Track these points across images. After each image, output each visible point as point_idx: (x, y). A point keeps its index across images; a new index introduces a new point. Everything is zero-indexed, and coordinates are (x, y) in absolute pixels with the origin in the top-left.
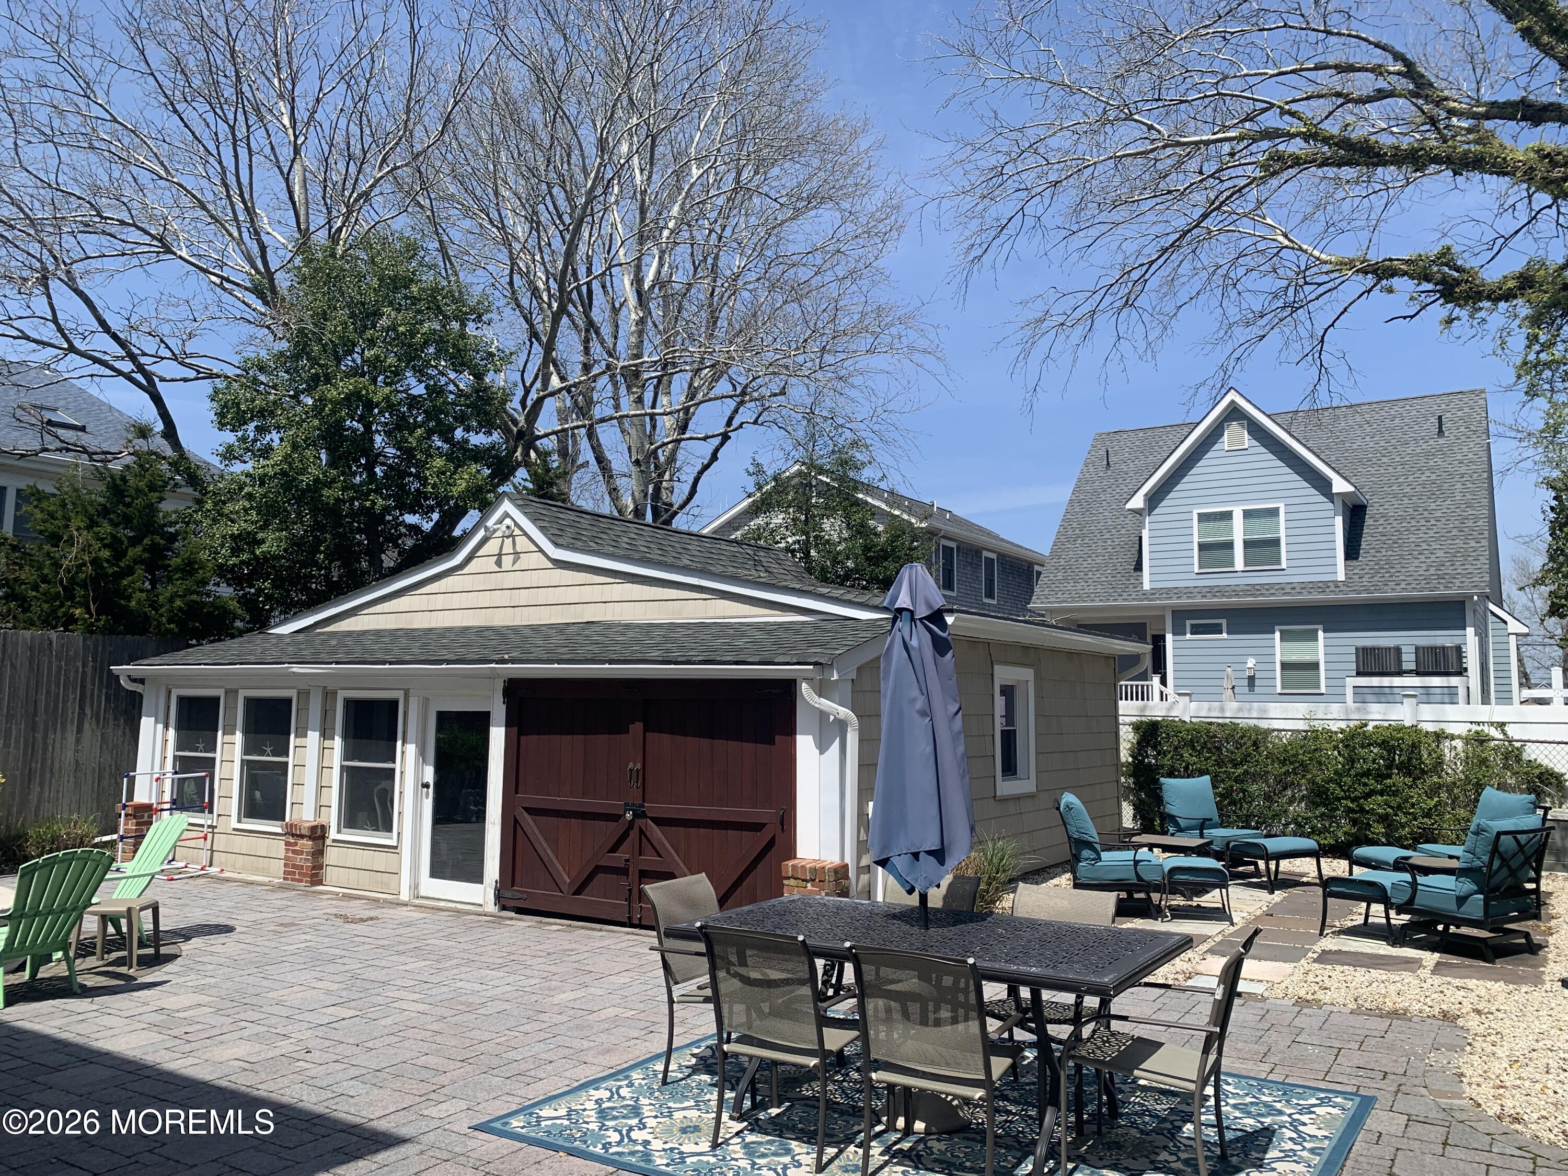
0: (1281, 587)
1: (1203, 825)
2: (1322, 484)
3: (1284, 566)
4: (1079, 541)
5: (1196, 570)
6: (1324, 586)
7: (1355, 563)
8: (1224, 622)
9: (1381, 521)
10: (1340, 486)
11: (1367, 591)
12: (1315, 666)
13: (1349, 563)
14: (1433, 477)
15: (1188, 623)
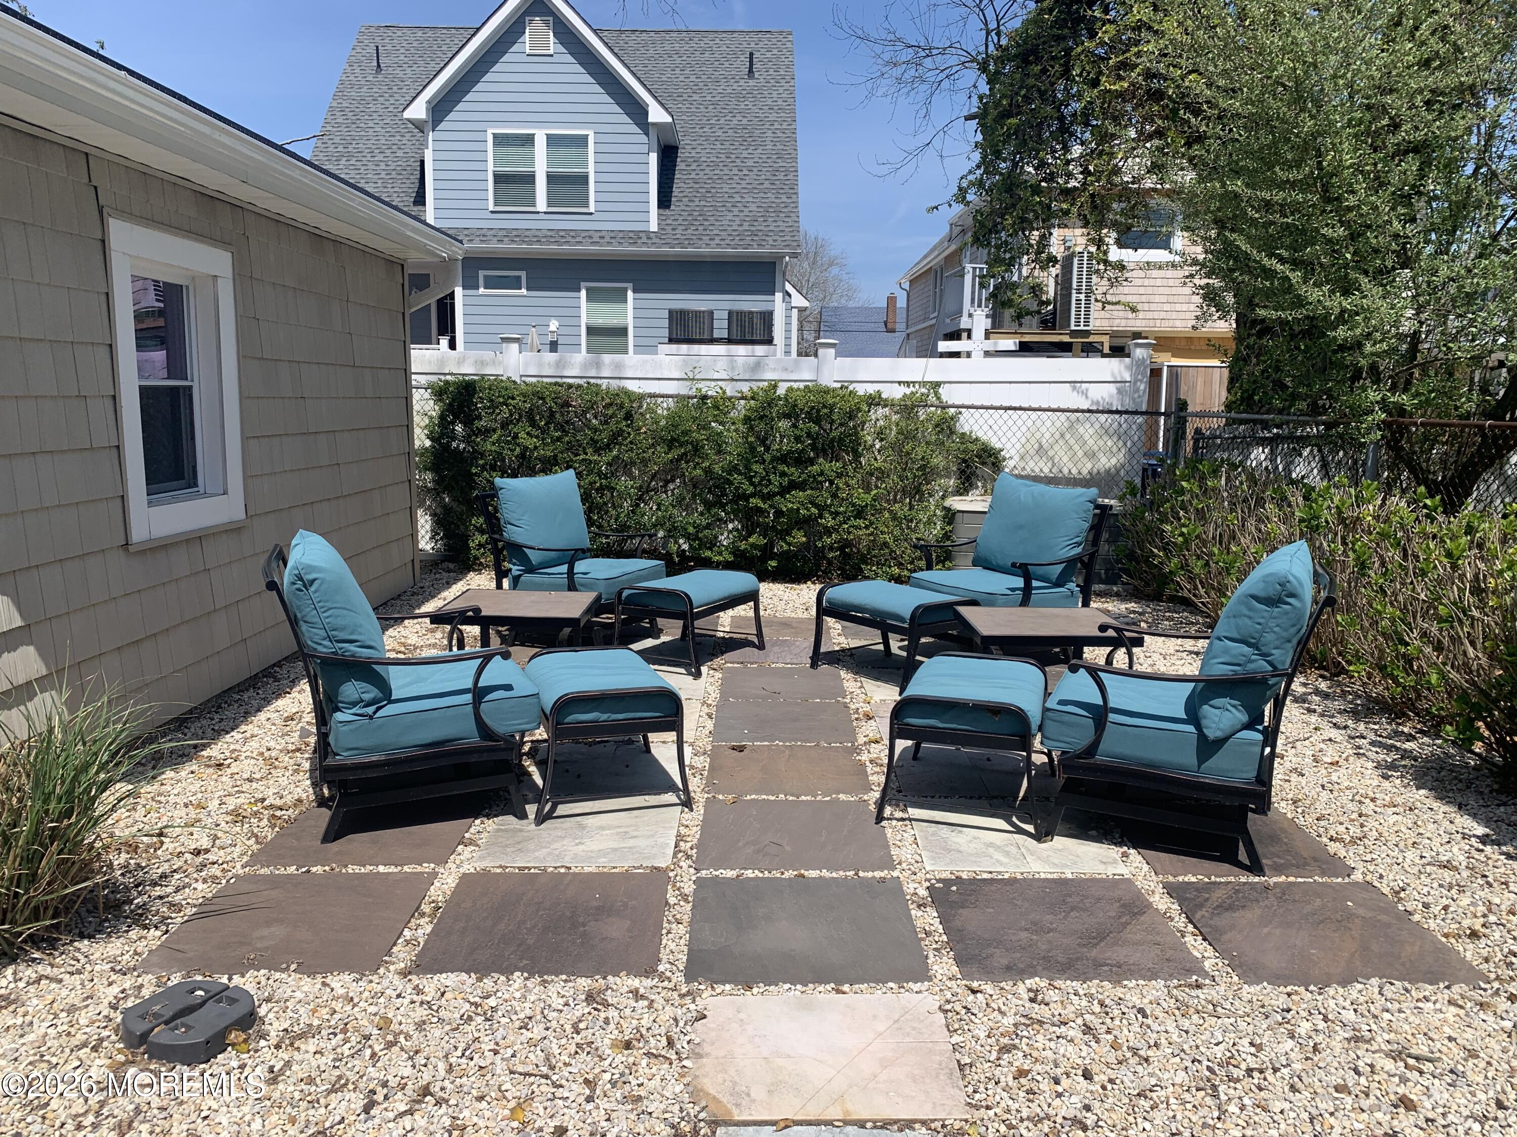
0: (588, 235)
1: (573, 556)
2: (637, 111)
3: (592, 210)
4: (343, 162)
5: (491, 208)
6: (636, 236)
7: (667, 212)
8: (523, 274)
9: (694, 167)
10: (657, 114)
11: (681, 245)
12: (622, 332)
13: (662, 211)
14: (745, 121)
15: (482, 273)
